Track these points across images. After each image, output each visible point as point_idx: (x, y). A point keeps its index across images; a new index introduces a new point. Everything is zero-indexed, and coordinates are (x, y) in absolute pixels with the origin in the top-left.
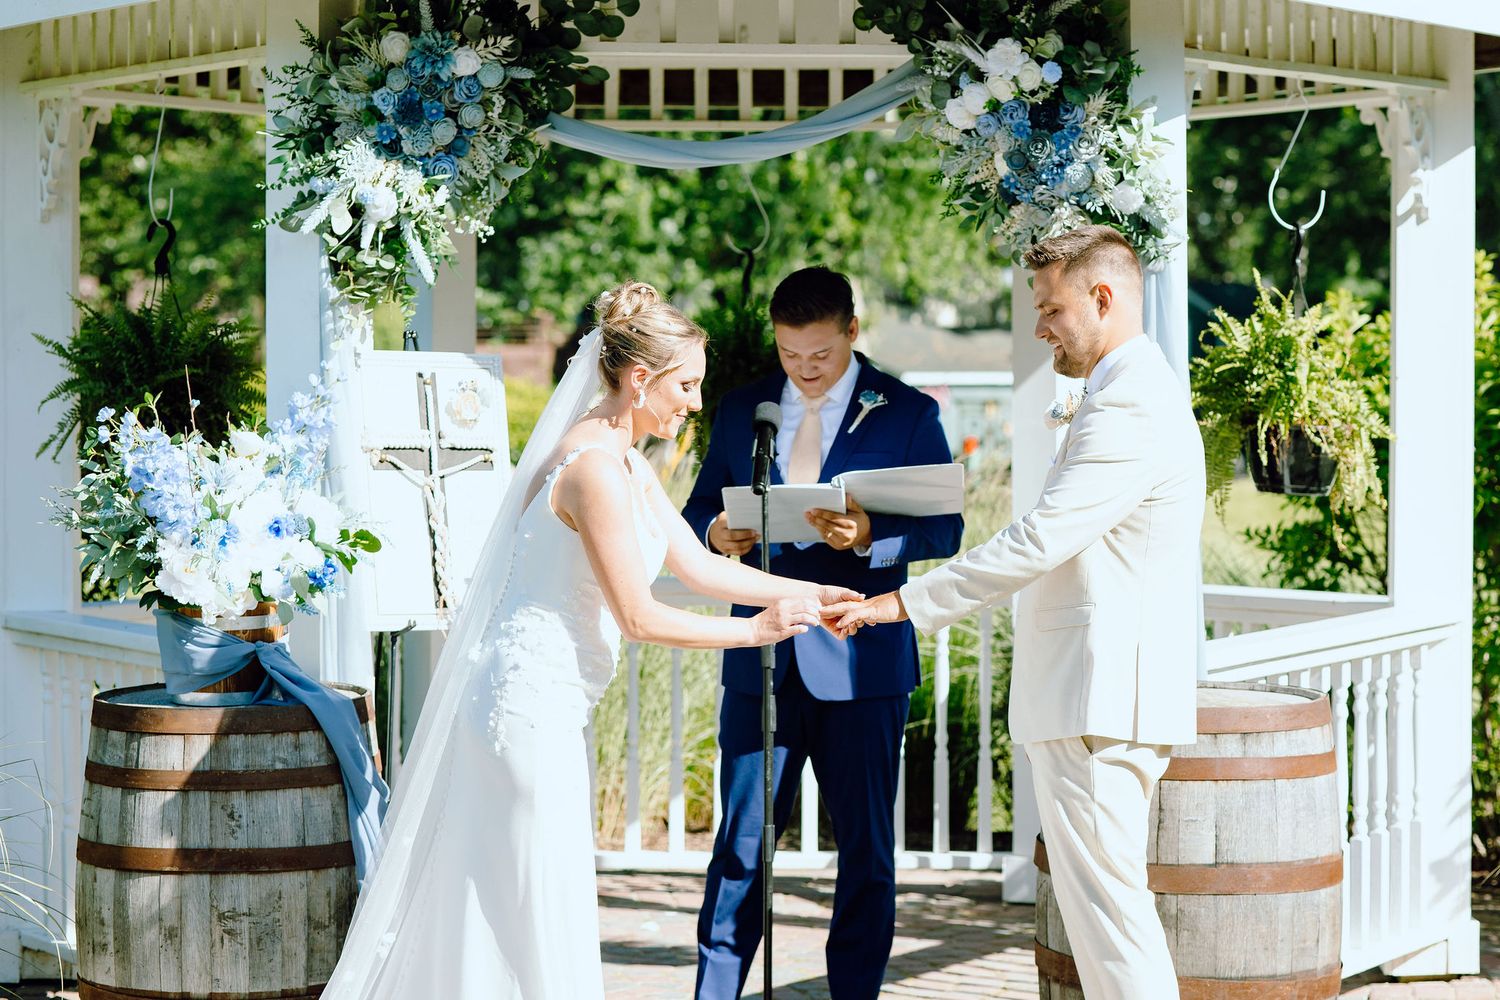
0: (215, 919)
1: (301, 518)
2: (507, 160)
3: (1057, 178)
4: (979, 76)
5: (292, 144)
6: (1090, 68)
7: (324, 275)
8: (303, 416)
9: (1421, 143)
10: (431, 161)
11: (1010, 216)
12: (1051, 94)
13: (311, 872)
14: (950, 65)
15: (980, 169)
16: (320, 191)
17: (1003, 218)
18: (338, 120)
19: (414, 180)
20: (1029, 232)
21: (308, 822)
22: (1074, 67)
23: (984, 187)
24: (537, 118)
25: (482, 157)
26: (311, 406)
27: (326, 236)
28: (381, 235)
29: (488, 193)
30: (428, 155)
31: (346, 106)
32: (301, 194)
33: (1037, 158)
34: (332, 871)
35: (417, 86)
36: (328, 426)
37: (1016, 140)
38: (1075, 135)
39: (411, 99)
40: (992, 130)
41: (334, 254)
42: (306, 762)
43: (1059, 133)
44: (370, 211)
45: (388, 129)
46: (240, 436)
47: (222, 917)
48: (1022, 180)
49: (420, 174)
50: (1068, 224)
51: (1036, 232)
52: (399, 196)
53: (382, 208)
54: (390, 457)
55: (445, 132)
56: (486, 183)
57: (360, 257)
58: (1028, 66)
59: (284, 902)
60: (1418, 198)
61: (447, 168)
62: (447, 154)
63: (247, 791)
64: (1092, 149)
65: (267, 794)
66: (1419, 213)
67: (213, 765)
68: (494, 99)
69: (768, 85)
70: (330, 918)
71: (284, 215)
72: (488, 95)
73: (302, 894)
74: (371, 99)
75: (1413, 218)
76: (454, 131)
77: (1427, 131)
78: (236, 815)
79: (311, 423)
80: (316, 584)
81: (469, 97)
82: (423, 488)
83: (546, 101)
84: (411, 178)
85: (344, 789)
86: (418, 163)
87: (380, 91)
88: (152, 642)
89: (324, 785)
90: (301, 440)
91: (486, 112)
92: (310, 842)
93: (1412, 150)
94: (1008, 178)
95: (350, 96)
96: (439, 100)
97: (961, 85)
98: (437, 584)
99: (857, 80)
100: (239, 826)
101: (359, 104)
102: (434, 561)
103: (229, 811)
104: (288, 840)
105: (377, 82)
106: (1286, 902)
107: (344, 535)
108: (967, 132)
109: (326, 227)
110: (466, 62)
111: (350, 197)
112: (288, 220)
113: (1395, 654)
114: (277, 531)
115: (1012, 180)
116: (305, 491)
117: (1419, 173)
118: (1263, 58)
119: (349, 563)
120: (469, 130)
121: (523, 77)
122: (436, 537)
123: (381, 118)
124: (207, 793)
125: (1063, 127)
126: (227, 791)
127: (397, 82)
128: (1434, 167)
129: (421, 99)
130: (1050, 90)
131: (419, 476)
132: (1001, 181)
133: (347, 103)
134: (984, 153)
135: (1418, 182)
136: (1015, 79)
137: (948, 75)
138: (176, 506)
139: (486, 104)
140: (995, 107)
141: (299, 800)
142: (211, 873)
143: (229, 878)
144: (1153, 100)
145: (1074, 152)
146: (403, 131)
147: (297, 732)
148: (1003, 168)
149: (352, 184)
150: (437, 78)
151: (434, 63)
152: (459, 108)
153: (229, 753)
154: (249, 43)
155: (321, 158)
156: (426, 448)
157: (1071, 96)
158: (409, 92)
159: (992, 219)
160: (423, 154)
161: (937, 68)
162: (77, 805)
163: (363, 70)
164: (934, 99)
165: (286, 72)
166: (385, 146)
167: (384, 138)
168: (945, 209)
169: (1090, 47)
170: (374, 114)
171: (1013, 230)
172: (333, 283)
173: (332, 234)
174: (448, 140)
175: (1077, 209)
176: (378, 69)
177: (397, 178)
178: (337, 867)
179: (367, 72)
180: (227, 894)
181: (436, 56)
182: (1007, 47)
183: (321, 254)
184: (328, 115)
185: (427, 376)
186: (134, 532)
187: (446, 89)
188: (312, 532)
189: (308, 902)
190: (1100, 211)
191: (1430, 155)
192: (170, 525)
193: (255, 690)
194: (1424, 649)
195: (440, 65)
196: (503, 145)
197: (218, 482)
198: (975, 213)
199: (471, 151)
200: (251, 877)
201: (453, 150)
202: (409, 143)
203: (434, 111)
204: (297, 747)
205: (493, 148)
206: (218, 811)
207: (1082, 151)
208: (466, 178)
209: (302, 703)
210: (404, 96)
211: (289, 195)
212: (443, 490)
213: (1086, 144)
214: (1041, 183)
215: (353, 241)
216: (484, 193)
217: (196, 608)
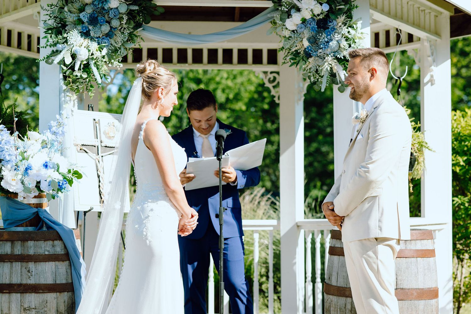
0: (22, 310)
1: (54, 163)
2: (127, 41)
3: (326, 46)
4: (298, 10)
5: (50, 32)
6: (339, 6)
7: (61, 80)
8: (54, 129)
9: (433, 57)
10: (100, 39)
11: (308, 61)
12: (325, 15)
13: (58, 293)
14: (288, 6)
15: (297, 45)
16: (60, 49)
17: (306, 62)
18: (67, 23)
19: (94, 46)
20: (315, 67)
21: (57, 274)
22: (333, 6)
23: (299, 51)
24: (138, 25)
25: (119, 38)
26: (57, 126)
27: (62, 66)
28: (82, 66)
29: (120, 53)
30: (99, 37)
31: (70, 18)
32: (53, 51)
33: (319, 39)
34: (66, 293)
35: (96, 11)
36: (63, 133)
37: (312, 33)
38: (333, 31)
39: (94, 16)
40: (303, 30)
41: (65, 73)
42: (56, 252)
43: (327, 30)
44: (78, 56)
45: (85, 27)
46: (30, 133)
47: (25, 309)
48: (314, 48)
49: (97, 44)
50: (330, 63)
51: (318, 68)
52: (89, 51)
53: (83, 55)
54: (84, 148)
55: (106, 29)
56: (120, 48)
57: (75, 74)
58: (317, 5)
59: (48, 304)
60: (432, 76)
61: (106, 41)
62: (106, 37)
63: (35, 262)
64: (339, 36)
65: (42, 263)
66: (432, 82)
67: (22, 252)
68: (124, 17)
70: (65, 311)
71: (47, 58)
72: (121, 15)
73: (55, 301)
74: (79, 16)
75: (430, 83)
76: (109, 28)
77: (435, 54)
78: (30, 271)
79: (57, 131)
80: (60, 188)
81: (115, 16)
82: (95, 160)
83: (141, 20)
84: (93, 45)
85: (70, 263)
86: (96, 39)
87: (83, 13)
89: (63, 261)
90: (54, 137)
91: (120, 22)
92: (58, 282)
93: (430, 59)
94: (308, 47)
95: (72, 15)
96: (104, 17)
97: (291, 14)
98: (100, 195)
100: (32, 275)
101: (75, 18)
102: (99, 186)
103: (28, 269)
104: (50, 281)
105: (82, 10)
107: (69, 171)
108: (293, 31)
109: (63, 62)
110: (114, 3)
111: (71, 51)
112: (48, 60)
114: (46, 166)
115: (310, 48)
116: (56, 153)
117: (433, 67)
119: (70, 182)
120: (114, 29)
121: (134, 9)
122: (100, 178)
123: (83, 23)
124: (20, 263)
125: (329, 28)
126: (27, 262)
127: (89, 10)
128: (437, 66)
129: (97, 16)
130: (324, 14)
131: (94, 156)
132: (305, 49)
133: (71, 17)
134: (299, 39)
135: (432, 71)
136: (312, 10)
137: (287, 10)
138: (9, 155)
139: (121, 19)
140: (304, 21)
141: (54, 266)
142: (21, 293)
143: (28, 295)
144: (361, 19)
145: (333, 37)
146: (91, 28)
147: (53, 240)
148: (306, 44)
149: (72, 46)
150: (103, 8)
151: (103, 2)
152: (111, 20)
153: (28, 248)
155: (61, 37)
156: (97, 145)
157: (332, 17)
158: (93, 13)
159: (302, 62)
160: (98, 36)
161: (283, 7)
164: (281, 19)
165: (48, 6)
166: (84, 33)
167: (84, 30)
168: (283, 61)
170: (80, 22)
171: (309, 67)
172: (64, 83)
173: (65, 65)
174: (107, 32)
175: (334, 58)
176: (82, 5)
177: (89, 44)
178: (68, 292)
179: (78, 6)
180: (27, 301)
183: (60, 73)
184: (63, 22)
185: (97, 120)
187: (107, 13)
188: (58, 169)
189: (57, 303)
190: (342, 58)
191: (436, 62)
192: (7, 161)
193: (37, 227)
194: (437, 232)
195: (105, 3)
196: (126, 34)
197: (24, 148)
198: (295, 61)
199: (115, 36)
200: (36, 294)
201: (109, 35)
202: (93, 32)
203: (102, 21)
204: (53, 246)
205: (123, 35)
206: (24, 270)
207: (336, 36)
208: (113, 46)
209: (55, 230)
210: (91, 15)
211: (48, 51)
212: (102, 161)
213: (337, 34)
214: (320, 49)
215: (72, 68)
216: (119, 52)
217: (16, 195)
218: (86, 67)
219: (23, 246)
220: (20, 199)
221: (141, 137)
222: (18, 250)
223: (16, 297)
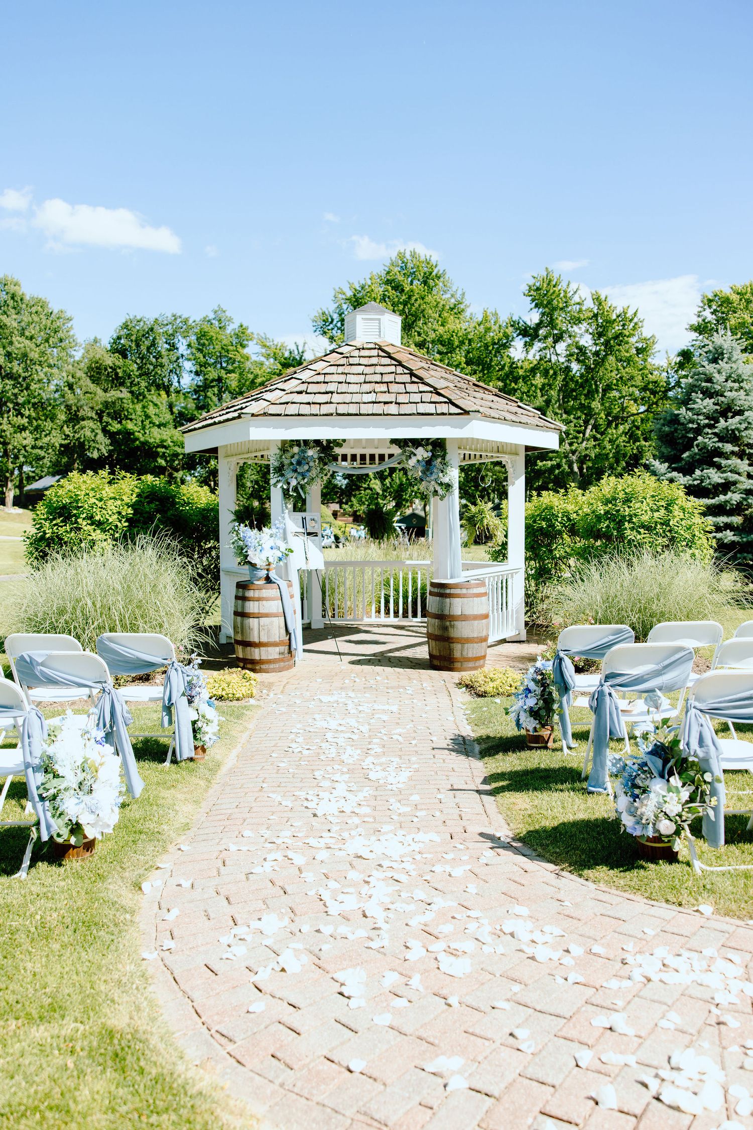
1: (277, 546)
2: (319, 473)
3: (431, 476)
4: (415, 455)
6: (437, 453)
7: (282, 497)
8: (278, 525)
10: (304, 473)
11: (422, 484)
14: (409, 453)
15: (416, 474)
16: (281, 480)
18: (285, 465)
19: (300, 478)
22: (434, 453)
24: (325, 464)
25: (314, 472)
26: (280, 523)
27: (282, 489)
28: (293, 489)
31: (286, 462)
32: (277, 480)
33: (427, 472)
36: (283, 527)
37: (423, 468)
38: (435, 467)
40: (418, 466)
41: (284, 493)
43: (431, 466)
44: (291, 484)
45: (295, 467)
46: (265, 529)
47: (261, 626)
48: (424, 476)
49: (301, 476)
50: (433, 485)
52: (297, 480)
53: (294, 483)
54: (296, 534)
55: (306, 467)
57: (289, 493)
58: (425, 453)
59: (274, 623)
61: (307, 475)
63: (266, 600)
64: (438, 470)
65: (270, 601)
67: (259, 596)
69: (372, 457)
73: (278, 621)
74: (291, 461)
76: (308, 467)
77: (515, 466)
78: (264, 606)
80: (280, 559)
82: (303, 540)
83: (327, 461)
87: (293, 459)
88: (248, 572)
90: (278, 530)
92: (279, 611)
93: (512, 469)
95: (287, 460)
96: (305, 460)
97: (412, 457)
99: (391, 456)
100: (265, 608)
101: (289, 462)
105: (292, 457)
106: (476, 622)
107: (286, 549)
108: (413, 466)
109: (282, 487)
110: (310, 453)
111: (287, 481)
112: (275, 485)
114: (272, 548)
115: (422, 476)
116: (278, 541)
118: (476, 450)
119: (287, 555)
121: (322, 456)
124: (258, 601)
126: (262, 601)
127: (297, 457)
129: (301, 461)
130: (429, 457)
134: (417, 471)
136: (422, 455)
138: (251, 543)
139: (315, 461)
140: (418, 461)
141: (277, 603)
144: (451, 460)
145: (434, 470)
146: (298, 467)
147: (276, 588)
148: (420, 474)
149: (287, 478)
150: (304, 456)
152: (309, 462)
153: (263, 593)
154: (268, 449)
155: (281, 473)
157: (434, 458)
158: (299, 459)
160: (302, 472)
161: (407, 453)
162: (233, 605)
163: (289, 455)
165: (274, 455)
167: (294, 469)
169: (437, 448)
170: (292, 464)
171: (423, 487)
172: (284, 498)
173: (284, 488)
174: (307, 469)
175: (435, 482)
176: (293, 454)
177: (297, 477)
180: (263, 622)
181: (304, 452)
182: (420, 449)
183: (281, 493)
185: (304, 517)
186: (242, 549)
187: (306, 458)
188: (279, 549)
190: (440, 482)
192: (250, 547)
193: (268, 580)
194: (514, 573)
196: (318, 470)
197: (260, 538)
198: (415, 483)
199: (312, 471)
201: (308, 471)
202: (299, 470)
203: (304, 463)
204: (276, 592)
205: (316, 470)
207: (436, 470)
208: (311, 477)
209: (277, 583)
211: (275, 480)
214: (428, 477)
215: (288, 490)
216: (314, 480)
217: (256, 564)
218: (296, 490)
219: (260, 592)
220: (258, 566)
222: (257, 594)
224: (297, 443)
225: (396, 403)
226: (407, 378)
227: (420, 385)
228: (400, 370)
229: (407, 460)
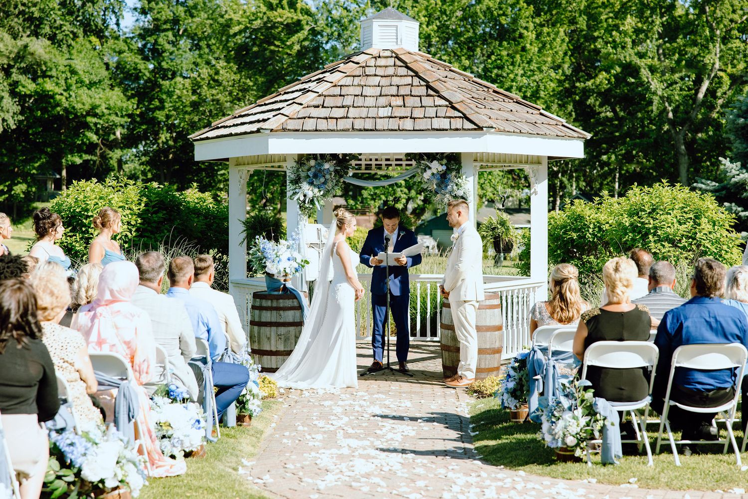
1: (294, 257)
2: (335, 185)
3: (446, 189)
4: (430, 168)
5: (292, 182)
6: (452, 166)
7: (298, 209)
8: (294, 237)
12: (444, 172)
13: (294, 327)
14: (424, 166)
15: (431, 187)
16: (297, 192)
17: (436, 197)
18: (301, 178)
19: (316, 190)
20: (441, 199)
21: (295, 317)
22: (449, 167)
23: (432, 190)
24: (341, 177)
25: (330, 185)
26: (296, 235)
27: (299, 201)
28: (310, 201)
29: (331, 192)
30: (319, 185)
31: (303, 175)
32: (294, 192)
33: (442, 184)
35: (317, 171)
36: (299, 239)
37: (438, 181)
38: (449, 180)
39: (316, 173)
40: (433, 179)
41: (300, 204)
42: (295, 305)
44: (308, 196)
45: (311, 179)
46: (282, 241)
47: (278, 335)
48: (439, 189)
49: (318, 189)
52: (313, 193)
53: (310, 195)
54: (312, 246)
55: (322, 180)
57: (305, 205)
58: (440, 166)
60: (535, 190)
61: (323, 187)
63: (283, 311)
64: (453, 183)
65: (287, 311)
66: (535, 193)
67: (277, 305)
72: (331, 172)
74: (308, 173)
76: (324, 180)
79: (296, 239)
80: (297, 270)
81: (327, 173)
83: (343, 173)
85: (302, 311)
86: (317, 186)
87: (310, 172)
88: (265, 281)
89: (297, 310)
90: (294, 242)
91: (331, 176)
92: (294, 321)
94: (436, 189)
95: (303, 173)
96: (321, 173)
97: (426, 170)
100: (282, 318)
101: (305, 174)
103: (280, 315)
104: (291, 320)
105: (309, 170)
107: (302, 261)
108: (428, 179)
109: (299, 199)
110: (327, 166)
111: (303, 193)
112: (291, 198)
113: (528, 289)
114: (289, 260)
116: (294, 252)
117: (535, 185)
119: (303, 266)
120: (327, 179)
121: (338, 169)
123: (310, 177)
124: (275, 311)
125: (447, 179)
126: (279, 311)
127: (313, 170)
128: (539, 184)
129: (318, 173)
131: (317, 249)
134: (431, 183)
136: (437, 169)
137: (424, 168)
138: (270, 255)
139: (331, 174)
140: (433, 174)
141: (293, 313)
142: (276, 327)
143: (280, 328)
144: (466, 173)
145: (449, 184)
146: (314, 180)
147: (292, 299)
148: (435, 187)
149: (304, 190)
150: (321, 169)
152: (325, 175)
153: (280, 303)
154: (285, 161)
155: (298, 185)
156: (319, 243)
157: (448, 172)
159: (433, 196)
161: (422, 166)
162: (250, 314)
163: (306, 168)
166: (310, 183)
167: (310, 181)
169: (452, 162)
170: (308, 176)
172: (300, 210)
175: (450, 195)
176: (309, 167)
177: (313, 189)
180: (279, 331)
181: (320, 165)
182: (435, 162)
183: (298, 205)
184: (299, 177)
185: (319, 229)
186: (261, 260)
187: (323, 171)
188: (296, 260)
190: (454, 195)
191: (538, 181)
192: (269, 258)
193: (284, 292)
194: (536, 287)
195: (322, 166)
196: (334, 182)
197: (277, 250)
199: (328, 184)
200: (284, 328)
201: (324, 183)
202: (315, 182)
203: (320, 176)
204: (292, 302)
205: (332, 183)
206: (278, 315)
208: (327, 189)
209: (293, 294)
210: (314, 173)
211: (291, 192)
213: (451, 182)
214: (443, 190)
215: (304, 202)
217: (273, 275)
218: (312, 202)
219: (277, 302)
220: (275, 277)
221: (335, 250)
222: (275, 304)
223: (274, 329)
224: (314, 156)
225: (411, 118)
226: (422, 91)
227: (436, 98)
228: (416, 81)
229: (422, 173)
